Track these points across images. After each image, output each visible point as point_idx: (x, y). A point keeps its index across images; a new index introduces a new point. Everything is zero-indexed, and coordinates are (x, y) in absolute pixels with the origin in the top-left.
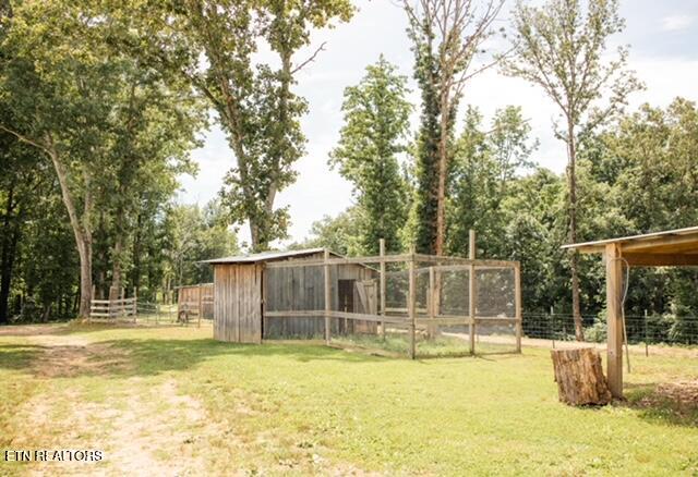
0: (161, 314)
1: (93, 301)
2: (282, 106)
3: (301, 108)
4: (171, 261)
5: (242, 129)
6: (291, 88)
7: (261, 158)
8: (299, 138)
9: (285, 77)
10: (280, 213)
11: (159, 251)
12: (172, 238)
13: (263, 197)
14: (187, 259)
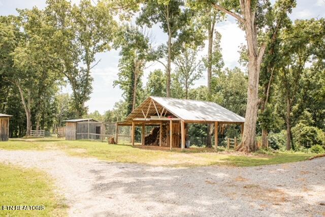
0: (52, 136)
1: (31, 131)
2: (87, 78)
3: (92, 80)
4: (56, 118)
5: (75, 85)
6: (89, 74)
7: (81, 93)
8: (91, 88)
9: (88, 71)
10: (86, 108)
11: (51, 114)
12: (56, 109)
13: (81, 103)
14: (64, 116)
